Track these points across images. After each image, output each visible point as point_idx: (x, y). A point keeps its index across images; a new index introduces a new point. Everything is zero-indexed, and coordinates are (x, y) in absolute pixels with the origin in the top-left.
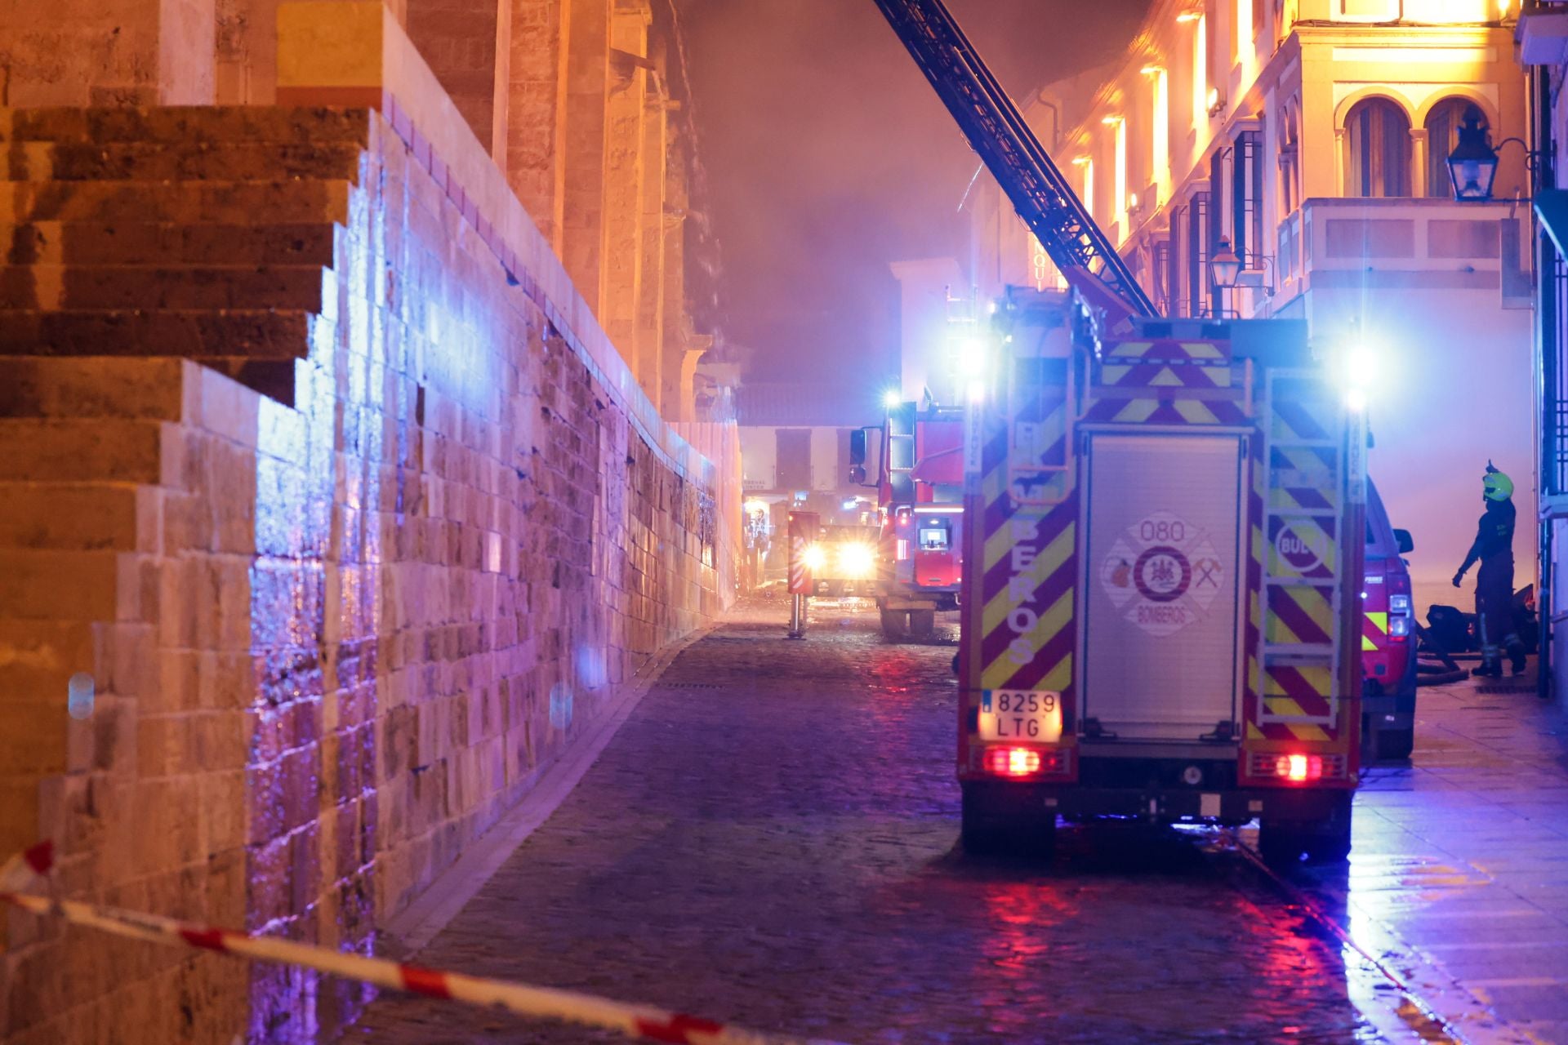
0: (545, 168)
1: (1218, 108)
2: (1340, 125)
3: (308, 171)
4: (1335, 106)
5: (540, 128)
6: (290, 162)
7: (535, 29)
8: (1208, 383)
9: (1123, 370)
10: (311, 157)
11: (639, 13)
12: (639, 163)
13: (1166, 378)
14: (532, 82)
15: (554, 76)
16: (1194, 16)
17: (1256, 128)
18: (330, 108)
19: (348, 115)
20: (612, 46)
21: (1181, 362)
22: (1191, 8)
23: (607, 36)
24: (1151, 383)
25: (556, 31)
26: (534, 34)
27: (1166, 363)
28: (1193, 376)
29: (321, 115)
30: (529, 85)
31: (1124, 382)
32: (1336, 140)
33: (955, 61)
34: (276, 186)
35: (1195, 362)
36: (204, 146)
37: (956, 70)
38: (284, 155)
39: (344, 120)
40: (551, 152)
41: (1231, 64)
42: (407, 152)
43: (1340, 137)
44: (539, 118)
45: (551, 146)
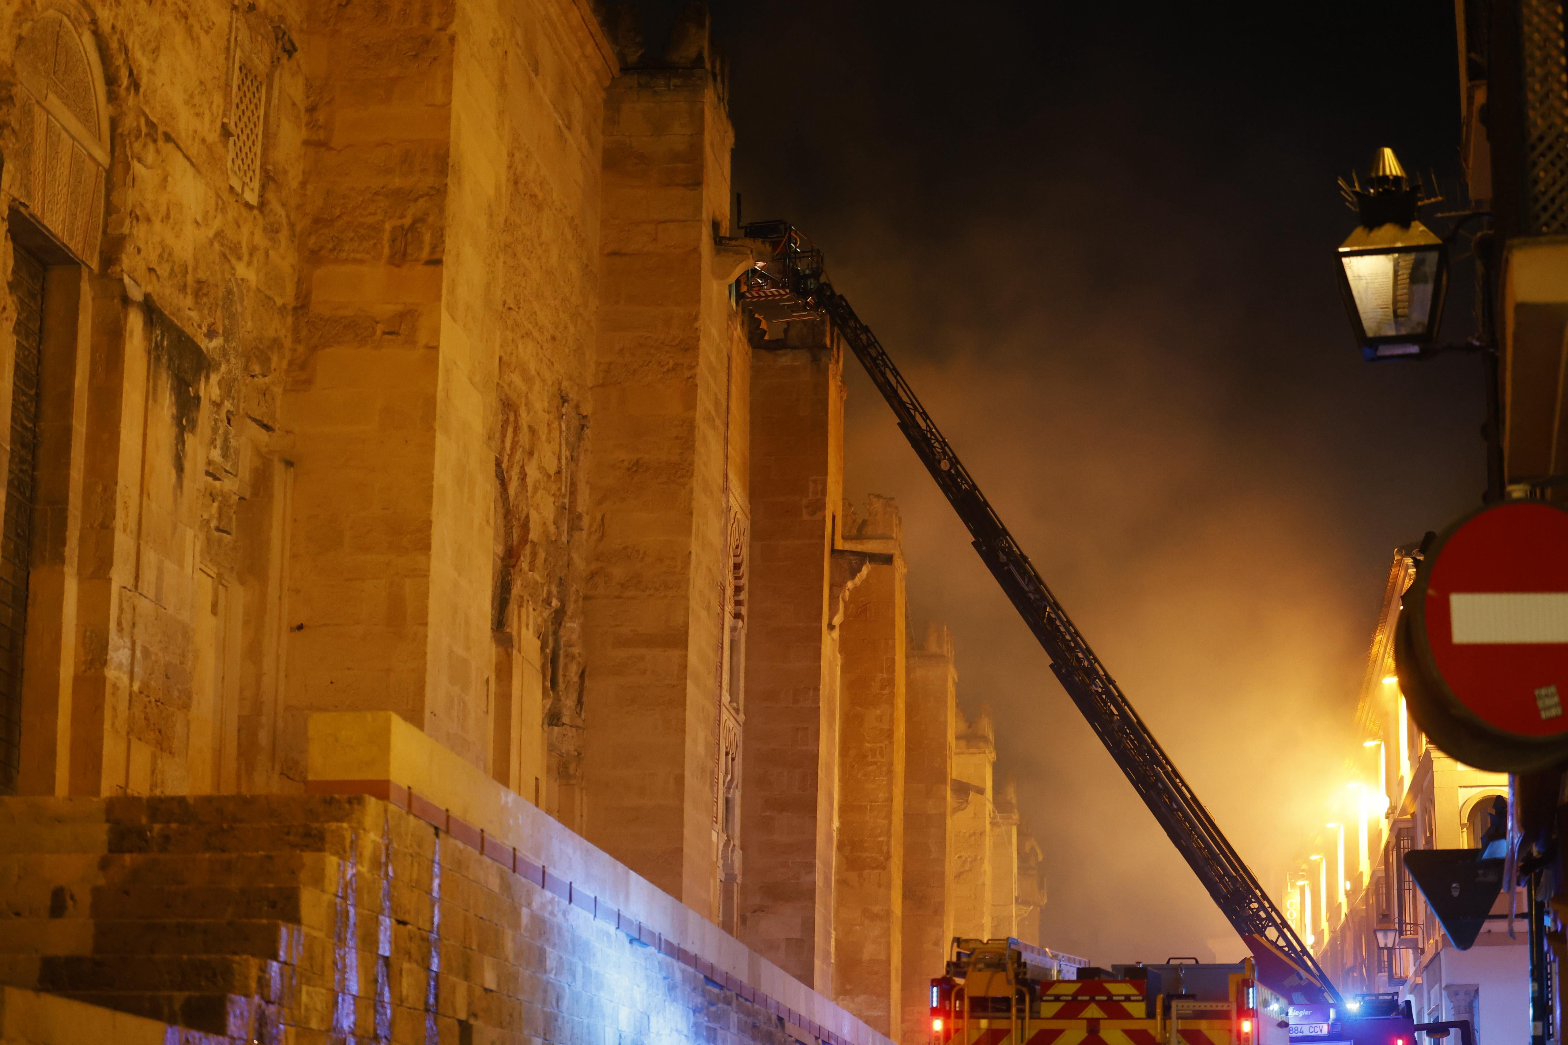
0: (884, 868)
1: (1390, 811)
2: (1465, 820)
3: (307, 846)
4: (1460, 805)
5: (880, 839)
6: (291, 838)
7: (875, 763)
8: (1127, 1016)
9: (1059, 1005)
10: (308, 835)
11: (985, 752)
12: (987, 867)
13: (1093, 1011)
14: (873, 804)
15: (890, 799)
16: (1377, 742)
17: (1409, 825)
18: (337, 796)
19: (350, 802)
20: (954, 777)
21: (1105, 998)
22: (1374, 736)
23: (949, 770)
24: (1080, 1016)
25: (891, 764)
26: (874, 767)
27: (1092, 1000)
28: (1114, 1010)
29: (329, 802)
30: (871, 806)
31: (1059, 1016)
32: (1462, 832)
33: (1159, 779)
34: (270, 858)
35: (1115, 998)
36: (225, 826)
37: (1160, 785)
38: (288, 834)
39: (347, 806)
40: (888, 857)
41: (1397, 777)
42: (437, 835)
43: (1465, 829)
44: (879, 831)
45: (888, 852)
